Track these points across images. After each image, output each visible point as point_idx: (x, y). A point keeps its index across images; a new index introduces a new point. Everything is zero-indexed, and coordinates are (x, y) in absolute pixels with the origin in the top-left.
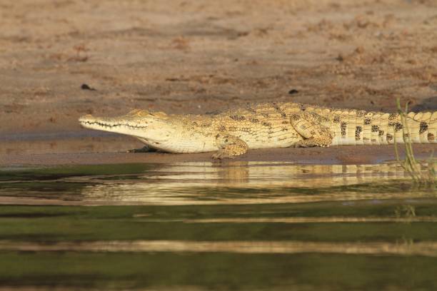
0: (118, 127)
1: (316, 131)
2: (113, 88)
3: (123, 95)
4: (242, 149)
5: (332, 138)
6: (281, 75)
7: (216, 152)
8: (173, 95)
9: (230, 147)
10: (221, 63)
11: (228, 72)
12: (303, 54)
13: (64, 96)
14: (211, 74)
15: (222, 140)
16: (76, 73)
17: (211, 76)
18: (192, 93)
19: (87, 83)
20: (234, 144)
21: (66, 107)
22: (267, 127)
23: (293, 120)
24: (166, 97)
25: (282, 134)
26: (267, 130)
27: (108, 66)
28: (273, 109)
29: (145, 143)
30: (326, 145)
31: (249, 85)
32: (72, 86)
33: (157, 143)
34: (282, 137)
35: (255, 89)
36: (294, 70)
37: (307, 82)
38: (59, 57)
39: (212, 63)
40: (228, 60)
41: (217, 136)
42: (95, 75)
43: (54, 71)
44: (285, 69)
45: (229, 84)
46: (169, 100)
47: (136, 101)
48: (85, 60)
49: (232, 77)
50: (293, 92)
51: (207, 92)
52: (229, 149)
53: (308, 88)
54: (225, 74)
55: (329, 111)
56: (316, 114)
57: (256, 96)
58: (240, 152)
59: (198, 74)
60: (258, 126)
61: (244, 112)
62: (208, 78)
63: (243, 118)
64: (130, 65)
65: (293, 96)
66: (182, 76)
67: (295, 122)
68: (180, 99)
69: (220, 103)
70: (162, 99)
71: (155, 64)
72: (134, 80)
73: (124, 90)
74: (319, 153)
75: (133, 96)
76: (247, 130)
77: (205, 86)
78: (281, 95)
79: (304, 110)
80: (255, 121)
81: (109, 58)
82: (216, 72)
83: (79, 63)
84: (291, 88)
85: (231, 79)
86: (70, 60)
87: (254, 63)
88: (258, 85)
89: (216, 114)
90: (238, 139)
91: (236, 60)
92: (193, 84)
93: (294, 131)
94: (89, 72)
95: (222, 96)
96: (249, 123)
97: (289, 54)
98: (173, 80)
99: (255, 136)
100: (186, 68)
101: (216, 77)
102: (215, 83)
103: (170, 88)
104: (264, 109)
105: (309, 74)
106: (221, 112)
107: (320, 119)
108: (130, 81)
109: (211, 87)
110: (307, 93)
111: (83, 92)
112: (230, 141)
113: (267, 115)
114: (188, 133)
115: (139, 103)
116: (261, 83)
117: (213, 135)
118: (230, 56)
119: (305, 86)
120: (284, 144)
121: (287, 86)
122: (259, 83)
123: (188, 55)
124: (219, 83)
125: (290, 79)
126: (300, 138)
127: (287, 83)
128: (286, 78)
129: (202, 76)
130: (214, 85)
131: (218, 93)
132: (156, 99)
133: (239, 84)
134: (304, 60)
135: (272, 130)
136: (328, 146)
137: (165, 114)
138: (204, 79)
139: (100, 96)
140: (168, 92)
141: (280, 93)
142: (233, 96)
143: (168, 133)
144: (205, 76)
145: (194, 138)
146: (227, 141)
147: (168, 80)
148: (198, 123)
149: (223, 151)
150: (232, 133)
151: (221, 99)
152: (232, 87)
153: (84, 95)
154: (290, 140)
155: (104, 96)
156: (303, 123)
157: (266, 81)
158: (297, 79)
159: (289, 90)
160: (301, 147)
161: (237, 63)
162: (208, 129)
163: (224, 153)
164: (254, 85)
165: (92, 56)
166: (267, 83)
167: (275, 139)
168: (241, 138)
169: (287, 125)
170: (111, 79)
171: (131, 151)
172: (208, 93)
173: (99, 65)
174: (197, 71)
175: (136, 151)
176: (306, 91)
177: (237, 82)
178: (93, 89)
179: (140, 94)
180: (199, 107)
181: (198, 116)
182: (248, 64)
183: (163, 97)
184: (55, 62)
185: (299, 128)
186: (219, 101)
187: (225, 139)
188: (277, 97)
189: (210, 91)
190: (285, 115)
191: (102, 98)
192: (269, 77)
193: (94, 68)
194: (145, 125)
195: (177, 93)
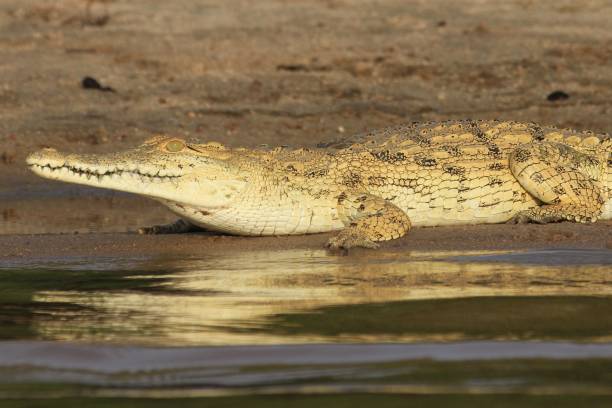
0: (115, 176)
1: (566, 186)
2: (153, 85)
3: (174, 101)
4: (396, 226)
5: (602, 203)
6: (536, 57)
7: (336, 233)
8: (286, 101)
9: (368, 221)
10: (407, 30)
11: (417, 50)
12: (595, 10)
13: (40, 104)
14: (380, 54)
15: (351, 206)
16: (79, 51)
17: (379, 60)
18: (329, 99)
19: (95, 76)
20: (379, 215)
21: (42, 129)
22: (456, 177)
23: (514, 163)
24: (270, 107)
25: (489, 194)
26: (457, 184)
27: (150, 36)
28: (469, 136)
29: (177, 214)
30: (588, 219)
31: (462, 80)
32: (62, 82)
33: (205, 213)
34: (488, 200)
35: (472, 89)
36: (565, 47)
37: (591, 74)
38: (46, 16)
39: (385, 30)
40: (422, 24)
41: (341, 198)
42: (120, 57)
43: (31, 47)
44: (547, 45)
45: (415, 79)
46: (275, 114)
47: (200, 116)
48: (101, 22)
49: (425, 63)
50: (556, 96)
51: (365, 97)
52: (366, 226)
53: (591, 89)
54: (412, 55)
55: (596, 140)
56: (567, 148)
57: (473, 106)
58: (389, 233)
59: (350, 55)
60: (434, 175)
61: (404, 144)
62: (370, 65)
63: (401, 157)
64: (200, 35)
65: (557, 106)
66: (315, 60)
67: (519, 167)
68: (300, 111)
69: (391, 120)
70: (260, 111)
71: (256, 32)
72: (206, 68)
73: (176, 92)
74: (568, 236)
75: (195, 104)
76: (409, 184)
77: (361, 83)
78: (527, 105)
79: (540, 139)
80: (429, 163)
81: (158, 18)
82: (391, 50)
83: (88, 30)
84: (555, 87)
85: (422, 67)
86: (69, 22)
87: (481, 30)
88: (482, 80)
89: (340, 148)
90: (387, 204)
91: (442, 24)
92: (335, 77)
93: (516, 187)
94: (109, 50)
95: (396, 104)
96: (415, 167)
97: (563, 10)
98: (292, 68)
99: (427, 198)
100: (325, 42)
101: (389, 61)
102: (383, 75)
103: (281, 87)
104: (449, 137)
105: (599, 56)
106: (352, 143)
107: (577, 159)
108: (198, 69)
109: (373, 85)
110: (589, 100)
111: (85, 94)
112: (370, 209)
113: (455, 151)
114: (274, 191)
115: (207, 119)
116: (488, 77)
117: (332, 195)
118: (428, 15)
119: (586, 82)
120: (494, 215)
121: (547, 83)
122: (483, 75)
123: (334, 13)
124: (395, 75)
125: (554, 68)
126: (531, 203)
127: (547, 77)
128: (544, 64)
129: (357, 60)
130: (381, 80)
131: (389, 98)
132: (247, 111)
133: (437, 79)
134: (592, 25)
135: (466, 184)
136: (593, 220)
137: (222, 148)
138: (361, 66)
139: (121, 104)
140: (276, 96)
141: (528, 99)
142: (421, 104)
143: (228, 191)
144: (365, 60)
145: (289, 200)
146: (362, 207)
147: (280, 67)
148: (299, 167)
149: (354, 230)
150: (375, 191)
151: (393, 111)
152: (423, 84)
153: (86, 102)
154: (509, 206)
155: (130, 103)
156: (537, 168)
157: (501, 72)
158: (570, 68)
159: (549, 93)
160: (530, 221)
161: (441, 30)
162: (320, 180)
163: (354, 236)
164: (472, 80)
165: (119, 14)
166: (500, 76)
167: (474, 204)
168: (394, 202)
169: (500, 173)
170: (156, 64)
171: (147, 231)
172: (365, 99)
173: (132, 34)
174: (350, 49)
175: (161, 231)
176: (585, 96)
177: (435, 73)
178: (108, 89)
179: (213, 99)
180: (341, 129)
181: (297, 152)
182: (466, 33)
183: (264, 106)
184: (35, 26)
185: (528, 181)
186: (389, 116)
187: (358, 205)
188: (520, 108)
189: (371, 95)
190: (496, 150)
191: (126, 109)
192: (507, 63)
193: (119, 42)
194: (177, 172)
195: (295, 98)
